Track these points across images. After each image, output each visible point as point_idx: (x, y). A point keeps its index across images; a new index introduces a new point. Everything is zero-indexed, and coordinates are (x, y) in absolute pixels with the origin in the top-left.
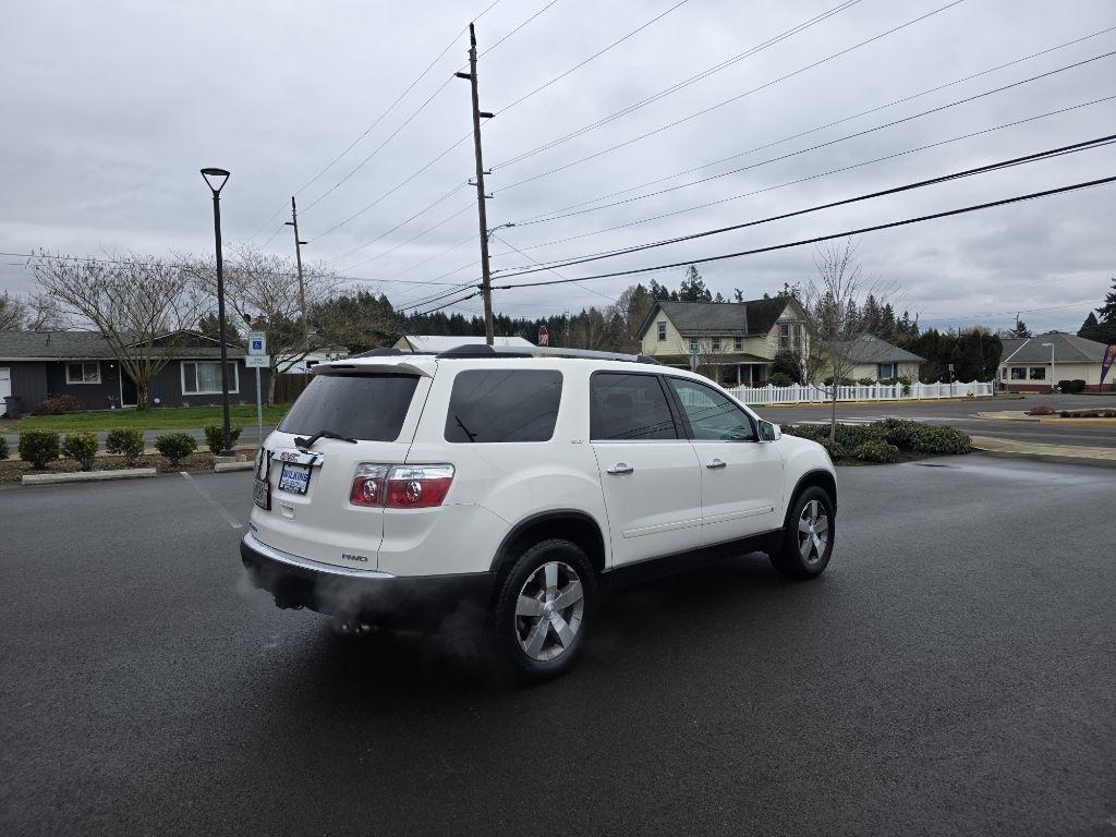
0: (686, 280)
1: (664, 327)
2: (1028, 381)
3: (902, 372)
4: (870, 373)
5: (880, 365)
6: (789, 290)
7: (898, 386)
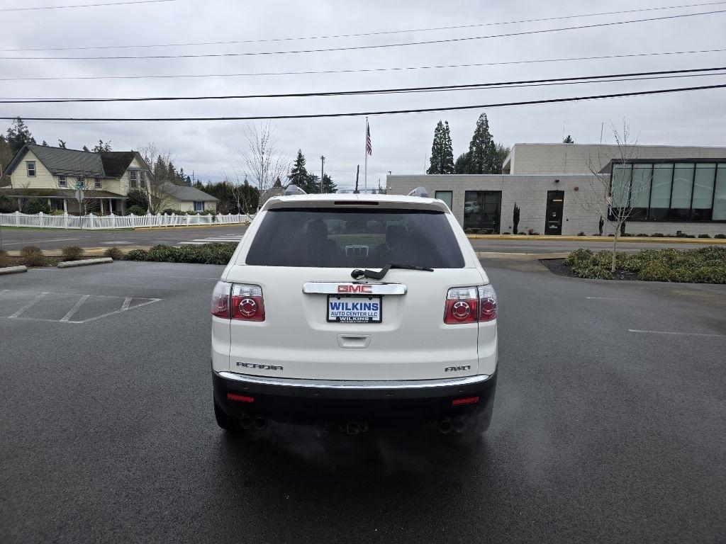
0: (13, 128)
1: (32, 165)
3: (207, 207)
4: (190, 207)
5: (195, 202)
6: (103, 145)
7: (210, 216)
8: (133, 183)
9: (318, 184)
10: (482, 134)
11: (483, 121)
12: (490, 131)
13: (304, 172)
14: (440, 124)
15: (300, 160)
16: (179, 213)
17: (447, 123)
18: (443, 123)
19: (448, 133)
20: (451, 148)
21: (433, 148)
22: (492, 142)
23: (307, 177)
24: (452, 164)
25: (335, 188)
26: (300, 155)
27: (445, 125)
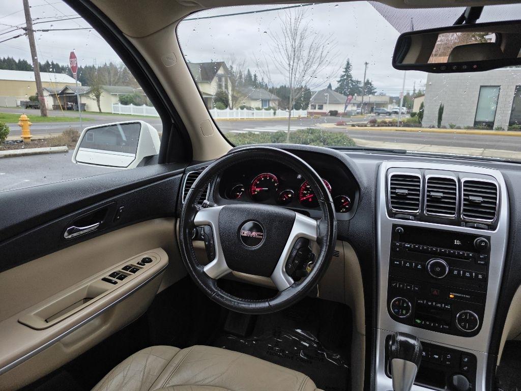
2: (317, 110)
3: (272, 104)
4: (258, 104)
5: (262, 100)
7: (272, 111)
8: (220, 86)
9: (361, 88)
13: (349, 76)
15: (348, 67)
16: (249, 108)
23: (352, 81)
25: (375, 90)
26: (348, 64)
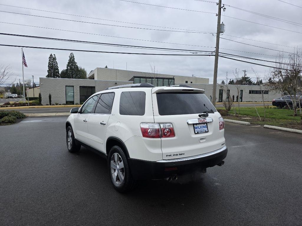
10: (72, 62)
11: (71, 56)
12: (76, 61)
14: (51, 55)
17: (54, 55)
18: (53, 55)
19: (56, 60)
20: (58, 67)
21: (49, 66)
22: (77, 65)
24: (59, 74)
27: (54, 56)
